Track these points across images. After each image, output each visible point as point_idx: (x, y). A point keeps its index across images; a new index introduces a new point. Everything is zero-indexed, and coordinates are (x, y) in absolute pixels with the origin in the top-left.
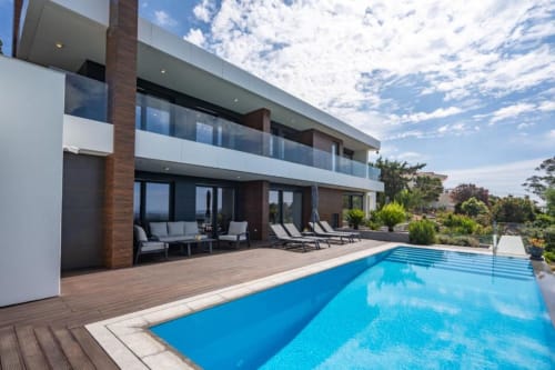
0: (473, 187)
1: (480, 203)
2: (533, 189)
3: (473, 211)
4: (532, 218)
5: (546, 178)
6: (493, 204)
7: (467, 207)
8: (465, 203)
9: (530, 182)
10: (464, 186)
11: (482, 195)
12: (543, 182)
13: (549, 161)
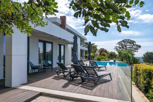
0: (103, 49)
1: (105, 53)
2: (116, 50)
3: (104, 55)
4: (115, 57)
5: (118, 47)
6: (108, 54)
7: (103, 54)
8: (102, 53)
9: (115, 48)
10: (102, 49)
11: (106, 51)
12: (118, 48)
13: (119, 42)
